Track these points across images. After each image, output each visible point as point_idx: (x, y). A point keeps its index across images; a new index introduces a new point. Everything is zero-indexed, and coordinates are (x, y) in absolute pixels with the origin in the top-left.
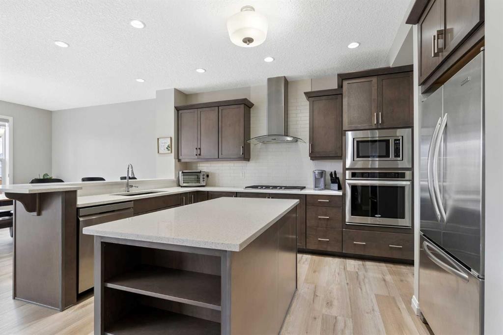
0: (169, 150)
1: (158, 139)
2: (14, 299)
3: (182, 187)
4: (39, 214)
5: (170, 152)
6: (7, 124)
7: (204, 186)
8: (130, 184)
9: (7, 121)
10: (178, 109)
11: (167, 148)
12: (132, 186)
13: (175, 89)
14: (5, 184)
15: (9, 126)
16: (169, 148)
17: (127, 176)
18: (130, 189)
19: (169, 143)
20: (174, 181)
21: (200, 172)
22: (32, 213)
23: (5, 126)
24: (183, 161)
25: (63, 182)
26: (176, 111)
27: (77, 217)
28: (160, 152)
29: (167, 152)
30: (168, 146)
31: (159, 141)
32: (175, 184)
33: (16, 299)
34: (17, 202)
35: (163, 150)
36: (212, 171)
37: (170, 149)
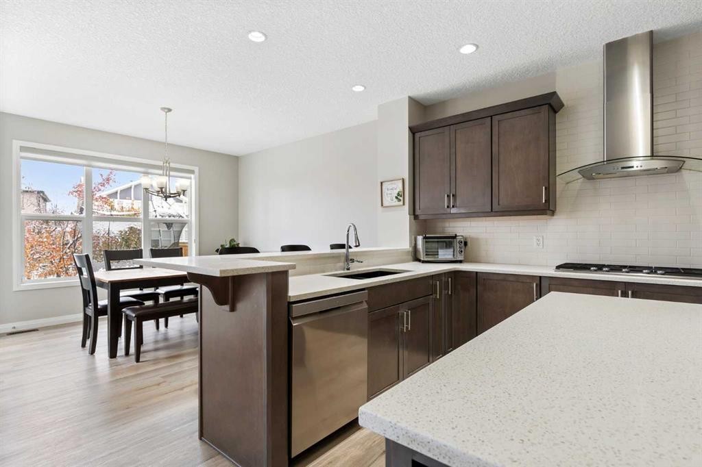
0: (400, 200)
1: (382, 183)
2: (201, 439)
3: (424, 262)
4: (233, 309)
5: (401, 203)
6: (192, 176)
7: (460, 262)
8: (350, 258)
9: (192, 172)
10: (413, 131)
11: (396, 198)
12: (352, 261)
13: (410, 97)
14: (191, 255)
15: (195, 178)
16: (400, 196)
17: (346, 243)
18: (351, 265)
19: (400, 188)
20: (408, 252)
21: (455, 237)
22: (223, 306)
23: (190, 178)
24: (421, 217)
25: (258, 252)
26: (411, 135)
27: (289, 319)
28: (384, 205)
29: (398, 203)
30: (398, 194)
31: (384, 187)
32: (410, 257)
33: (203, 441)
34: (203, 287)
35: (389, 200)
36: (473, 235)
37: (401, 198)
